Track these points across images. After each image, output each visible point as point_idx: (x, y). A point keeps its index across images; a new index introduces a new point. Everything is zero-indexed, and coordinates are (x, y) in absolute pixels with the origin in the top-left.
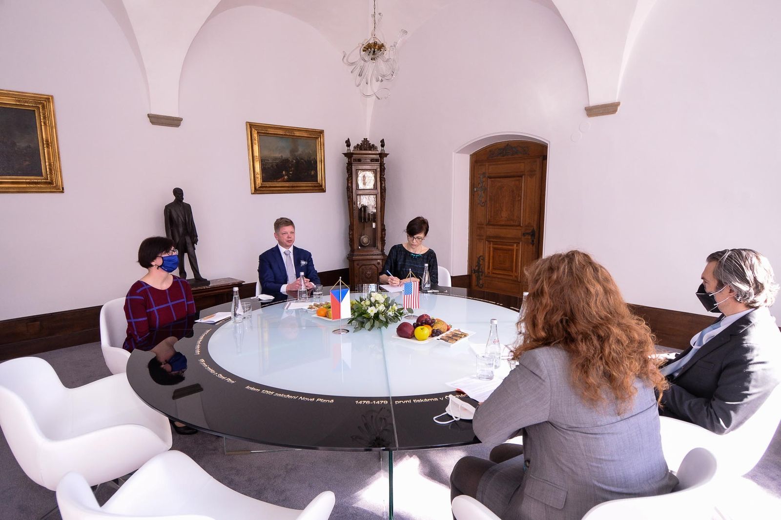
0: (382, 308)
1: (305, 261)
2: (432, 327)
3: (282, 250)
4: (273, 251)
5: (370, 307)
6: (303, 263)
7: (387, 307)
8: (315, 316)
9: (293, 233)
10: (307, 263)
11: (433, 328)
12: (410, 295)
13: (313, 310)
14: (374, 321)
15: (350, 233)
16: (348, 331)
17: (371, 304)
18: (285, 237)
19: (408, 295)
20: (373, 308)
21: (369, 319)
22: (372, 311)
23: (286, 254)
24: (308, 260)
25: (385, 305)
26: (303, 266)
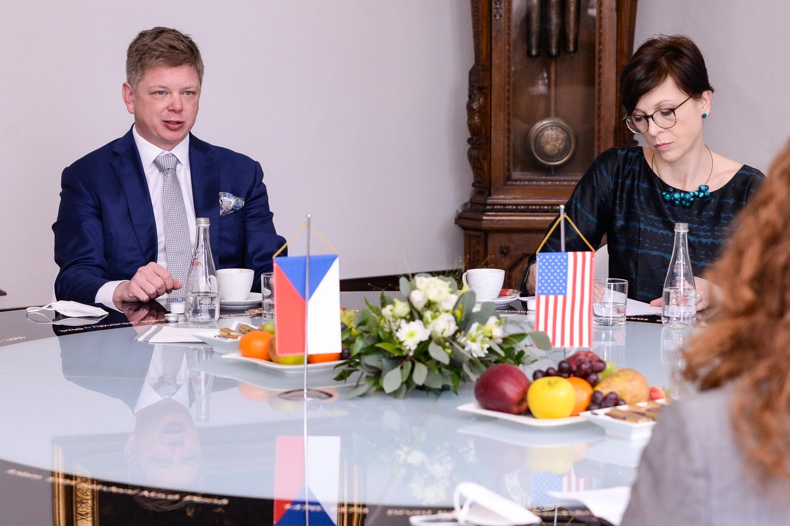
0: (445, 325)
1: (236, 193)
2: (594, 384)
3: (148, 151)
4: (116, 154)
5: (408, 321)
6: (228, 202)
7: (463, 325)
8: (236, 356)
9: (192, 93)
10: (242, 203)
11: (598, 388)
12: (560, 298)
13: (230, 340)
14: (413, 365)
15: (475, 106)
16: (330, 396)
17: (411, 313)
18: (162, 103)
19: (552, 298)
20: (417, 325)
21: (399, 359)
22: (412, 335)
23: (161, 169)
24: (249, 193)
25: (456, 318)
26: (227, 216)
